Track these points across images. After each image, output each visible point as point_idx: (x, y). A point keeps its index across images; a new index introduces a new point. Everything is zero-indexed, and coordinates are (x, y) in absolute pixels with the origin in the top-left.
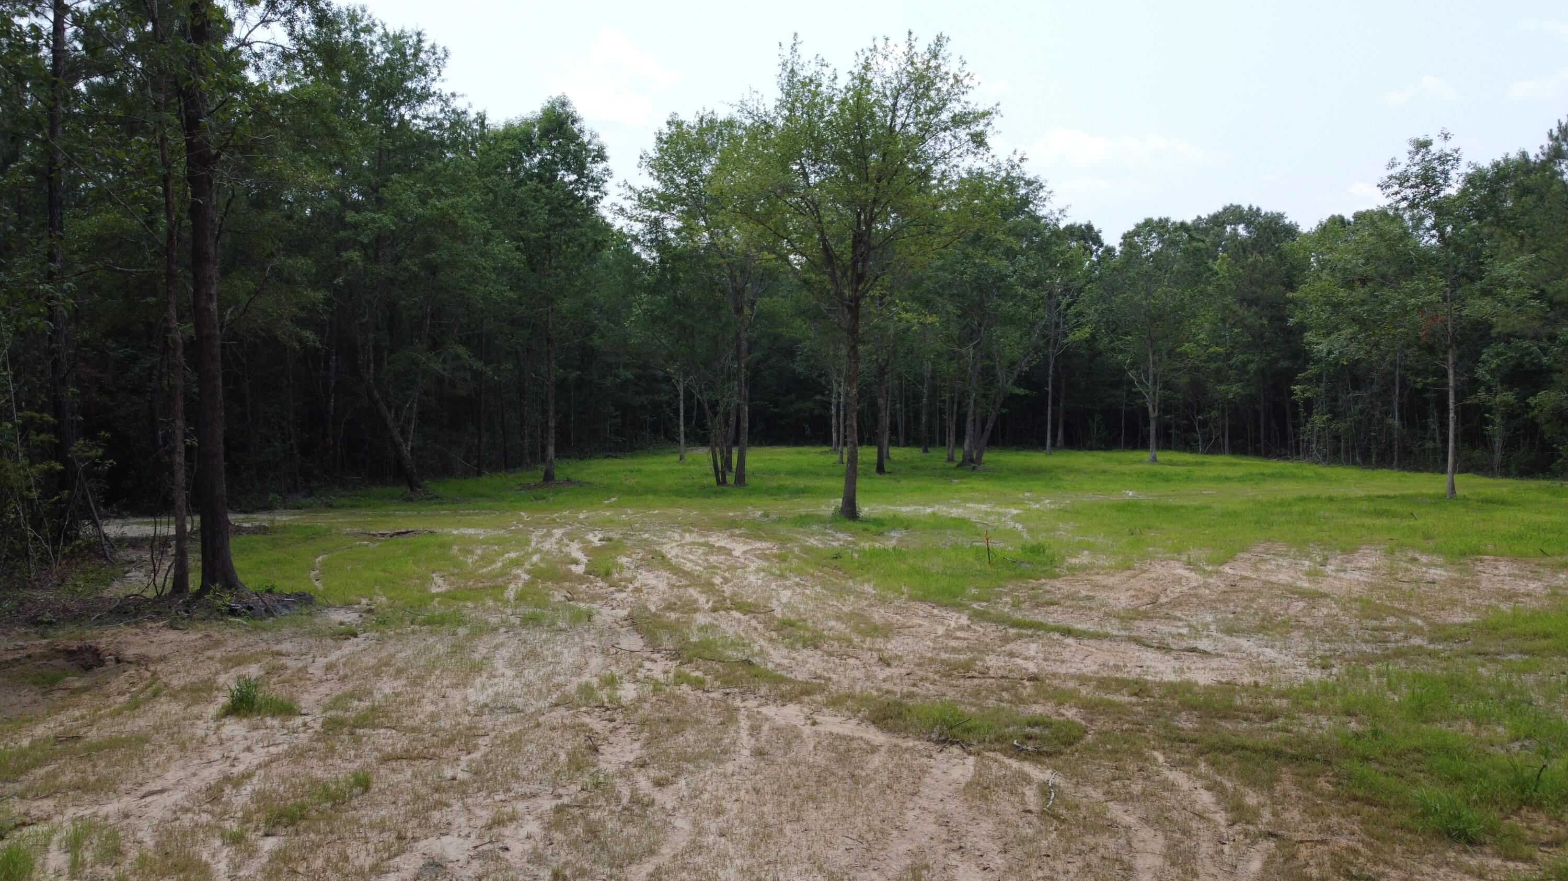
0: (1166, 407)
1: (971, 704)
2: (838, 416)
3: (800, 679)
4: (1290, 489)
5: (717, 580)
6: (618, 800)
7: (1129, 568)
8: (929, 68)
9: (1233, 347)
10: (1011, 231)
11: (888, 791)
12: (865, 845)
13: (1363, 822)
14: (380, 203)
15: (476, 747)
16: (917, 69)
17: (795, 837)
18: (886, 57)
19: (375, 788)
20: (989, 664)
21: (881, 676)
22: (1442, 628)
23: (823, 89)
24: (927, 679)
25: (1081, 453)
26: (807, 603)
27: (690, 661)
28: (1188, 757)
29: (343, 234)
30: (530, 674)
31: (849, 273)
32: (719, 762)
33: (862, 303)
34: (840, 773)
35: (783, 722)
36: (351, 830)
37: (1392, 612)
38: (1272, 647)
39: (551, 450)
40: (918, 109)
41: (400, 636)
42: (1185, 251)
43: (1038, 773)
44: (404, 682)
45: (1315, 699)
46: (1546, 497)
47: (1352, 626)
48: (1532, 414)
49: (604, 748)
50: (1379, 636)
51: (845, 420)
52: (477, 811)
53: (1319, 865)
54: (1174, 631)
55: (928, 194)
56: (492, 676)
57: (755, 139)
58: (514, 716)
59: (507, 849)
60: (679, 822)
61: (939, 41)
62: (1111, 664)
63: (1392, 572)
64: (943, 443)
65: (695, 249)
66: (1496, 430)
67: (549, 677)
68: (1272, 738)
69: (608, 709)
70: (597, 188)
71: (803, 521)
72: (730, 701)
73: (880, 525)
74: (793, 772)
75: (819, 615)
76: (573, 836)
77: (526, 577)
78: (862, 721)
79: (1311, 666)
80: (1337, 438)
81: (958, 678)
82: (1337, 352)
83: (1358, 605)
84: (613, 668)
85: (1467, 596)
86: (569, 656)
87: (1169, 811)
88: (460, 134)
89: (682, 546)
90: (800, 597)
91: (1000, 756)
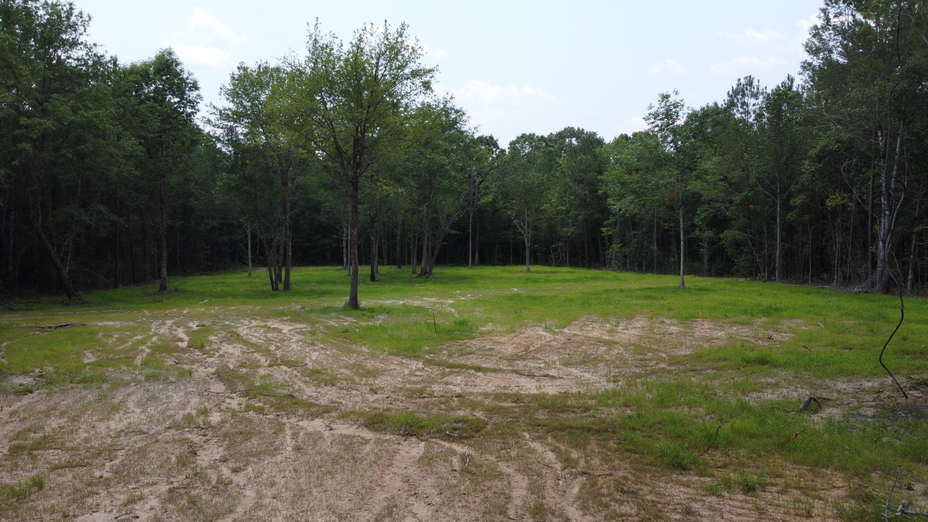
0: (535, 241)
1: (423, 413)
2: (347, 248)
3: (323, 403)
4: (601, 285)
5: (272, 348)
6: (209, 482)
7: (513, 332)
8: (397, 42)
9: (570, 207)
10: (447, 139)
11: (374, 465)
12: (361, 497)
13: (631, 463)
14: (45, 113)
15: (116, 457)
16: (390, 42)
17: (319, 495)
18: (372, 35)
19: (46, 487)
20: (434, 389)
21: (371, 400)
22: (674, 358)
23: (334, 51)
24: (398, 400)
25: (488, 268)
26: (327, 359)
27: (255, 397)
28: (542, 434)
29: (18, 132)
30: (151, 410)
31: (352, 162)
32: (273, 455)
33: (360, 180)
34: (346, 457)
35: (312, 430)
36: (30, 515)
37: (650, 350)
38: (588, 372)
39: (164, 271)
40: (391, 66)
41: (63, 391)
42: (544, 152)
43: (460, 449)
44: (66, 420)
45: (609, 399)
46: (729, 287)
47: (630, 359)
48: (722, 243)
49: (200, 452)
50: (643, 363)
51: (351, 250)
52: (117, 496)
53: (608, 487)
54: (537, 365)
55: (399, 116)
56: (126, 413)
57: (294, 80)
58: (141, 436)
59: (137, 517)
60: (248, 493)
61: (403, 27)
62: (502, 385)
63: (651, 329)
64: (409, 263)
65: (257, 146)
66: (704, 251)
67: (164, 412)
68: (586, 421)
69: (203, 429)
70: (193, 107)
71: (325, 311)
72: (280, 419)
73: (372, 312)
74: (318, 458)
75: (335, 366)
76: (180, 506)
77: (148, 350)
78: (360, 426)
79: (608, 381)
80: (625, 257)
81: (416, 398)
82: (623, 210)
83: (633, 347)
84: (206, 404)
85: (688, 341)
86: (177, 398)
87: (531, 464)
88: (99, 70)
89: (250, 328)
90: (323, 356)
91: (439, 441)
